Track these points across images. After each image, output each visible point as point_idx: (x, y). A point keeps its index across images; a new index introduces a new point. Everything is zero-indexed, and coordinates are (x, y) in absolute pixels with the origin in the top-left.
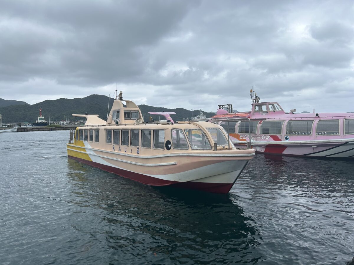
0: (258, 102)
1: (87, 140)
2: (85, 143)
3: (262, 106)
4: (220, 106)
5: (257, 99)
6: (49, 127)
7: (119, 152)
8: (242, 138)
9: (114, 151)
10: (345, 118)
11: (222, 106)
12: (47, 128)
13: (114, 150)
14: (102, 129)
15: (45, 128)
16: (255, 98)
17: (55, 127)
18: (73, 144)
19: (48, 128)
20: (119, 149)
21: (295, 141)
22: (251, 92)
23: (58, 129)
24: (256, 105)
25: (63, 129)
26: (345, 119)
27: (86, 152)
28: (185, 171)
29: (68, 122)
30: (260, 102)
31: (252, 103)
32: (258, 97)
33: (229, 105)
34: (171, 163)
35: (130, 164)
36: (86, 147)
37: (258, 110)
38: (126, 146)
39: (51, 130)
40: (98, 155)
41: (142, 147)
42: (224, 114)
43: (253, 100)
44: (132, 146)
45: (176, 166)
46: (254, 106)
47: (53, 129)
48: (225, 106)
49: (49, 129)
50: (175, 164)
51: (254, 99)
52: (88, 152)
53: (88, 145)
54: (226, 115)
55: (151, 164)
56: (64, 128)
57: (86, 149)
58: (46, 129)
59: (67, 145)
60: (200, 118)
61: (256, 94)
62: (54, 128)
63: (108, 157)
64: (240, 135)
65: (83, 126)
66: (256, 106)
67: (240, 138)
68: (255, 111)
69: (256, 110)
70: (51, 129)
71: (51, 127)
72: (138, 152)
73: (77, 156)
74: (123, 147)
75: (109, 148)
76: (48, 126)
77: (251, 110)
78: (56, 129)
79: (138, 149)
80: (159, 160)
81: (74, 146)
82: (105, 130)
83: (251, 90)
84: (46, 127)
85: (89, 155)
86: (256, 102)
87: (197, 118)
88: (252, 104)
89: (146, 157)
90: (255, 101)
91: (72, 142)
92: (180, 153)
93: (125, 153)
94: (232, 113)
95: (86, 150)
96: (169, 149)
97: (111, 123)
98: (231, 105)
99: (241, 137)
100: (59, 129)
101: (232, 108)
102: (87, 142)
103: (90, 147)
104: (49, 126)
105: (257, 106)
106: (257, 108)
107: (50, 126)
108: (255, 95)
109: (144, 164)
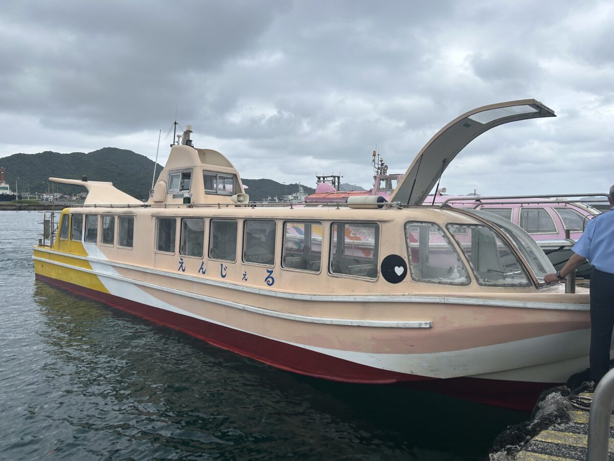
0: (384, 173)
1: (96, 242)
2: (89, 247)
3: (392, 181)
4: (319, 178)
5: (383, 168)
6: (15, 204)
7: (201, 275)
8: (354, 236)
9: (181, 272)
10: (522, 206)
11: (324, 178)
12: (11, 205)
13: (184, 270)
14: (143, 216)
15: (8, 205)
16: (380, 166)
17: (27, 204)
18: (51, 247)
19: (14, 206)
20: (201, 268)
21: (439, 244)
22: (374, 155)
23: (33, 208)
24: (381, 178)
25: (42, 208)
26: (521, 208)
27: (91, 268)
28: (460, 348)
29: (58, 195)
30: (389, 173)
31: (374, 174)
32: (385, 165)
33: (334, 177)
34: (414, 323)
35: (243, 310)
36: (91, 257)
37: (385, 187)
38: (226, 263)
39: (20, 209)
40: (130, 280)
41: (286, 269)
42: (327, 193)
43: (376, 170)
44: (246, 263)
45: (427, 332)
46: (377, 180)
47: (23, 208)
48: (329, 179)
49: (15, 208)
50: (428, 326)
51: (379, 168)
52: (97, 270)
53: (96, 252)
54: (331, 193)
55: (328, 320)
56: (45, 206)
57: (91, 261)
58: (10, 208)
59: (35, 250)
60: (298, 197)
61: (382, 158)
62: (26, 206)
63: (165, 288)
64: (351, 230)
65: (82, 207)
66: (381, 180)
67: (351, 235)
68: (379, 189)
69: (381, 187)
70: (18, 208)
71: (19, 205)
72: (270, 279)
73: (65, 279)
74: (213, 265)
75: (167, 264)
76: (13, 201)
77: (372, 187)
78: (30, 208)
79: (271, 272)
80: (359, 308)
81: (56, 253)
82: (154, 218)
83: (374, 152)
84: (9, 203)
85: (99, 278)
86: (381, 173)
87: (292, 198)
88: (375, 177)
89: (308, 298)
90: (379, 171)
91: (48, 242)
92: (448, 296)
93: (221, 279)
94: (338, 190)
95: (91, 264)
96: (394, 279)
97: (165, 200)
98: (339, 178)
99: (353, 234)
100: (35, 208)
101: (339, 183)
102: (94, 246)
103: (103, 257)
104: (16, 201)
105: (383, 180)
106: (383, 184)
107: (18, 203)
108: (381, 161)
109: (298, 317)
